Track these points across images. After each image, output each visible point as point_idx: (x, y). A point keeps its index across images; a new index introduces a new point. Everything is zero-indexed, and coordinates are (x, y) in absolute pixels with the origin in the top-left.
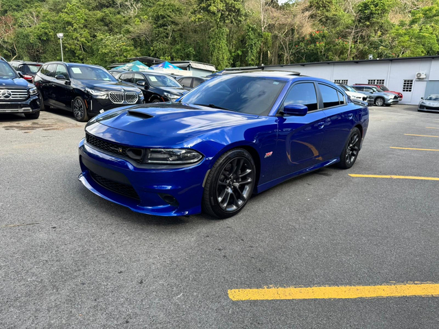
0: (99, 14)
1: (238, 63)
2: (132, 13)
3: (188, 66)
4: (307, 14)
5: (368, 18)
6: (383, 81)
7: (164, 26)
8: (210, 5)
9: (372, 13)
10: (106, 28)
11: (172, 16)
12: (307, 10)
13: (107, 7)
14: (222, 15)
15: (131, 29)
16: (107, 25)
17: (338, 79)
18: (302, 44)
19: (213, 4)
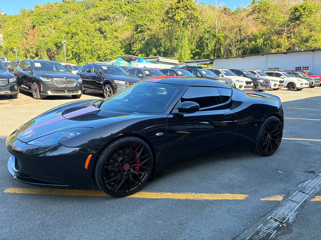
0: (98, 25)
1: (197, 57)
2: (120, 23)
3: (157, 61)
4: (251, 17)
5: (297, 19)
6: (308, 67)
7: (142, 32)
8: (175, 15)
9: (301, 15)
10: (102, 35)
11: (148, 25)
12: (250, 14)
13: (104, 20)
14: (184, 22)
15: (119, 36)
16: (102, 33)
17: (271, 68)
18: (247, 41)
19: (177, 15)
